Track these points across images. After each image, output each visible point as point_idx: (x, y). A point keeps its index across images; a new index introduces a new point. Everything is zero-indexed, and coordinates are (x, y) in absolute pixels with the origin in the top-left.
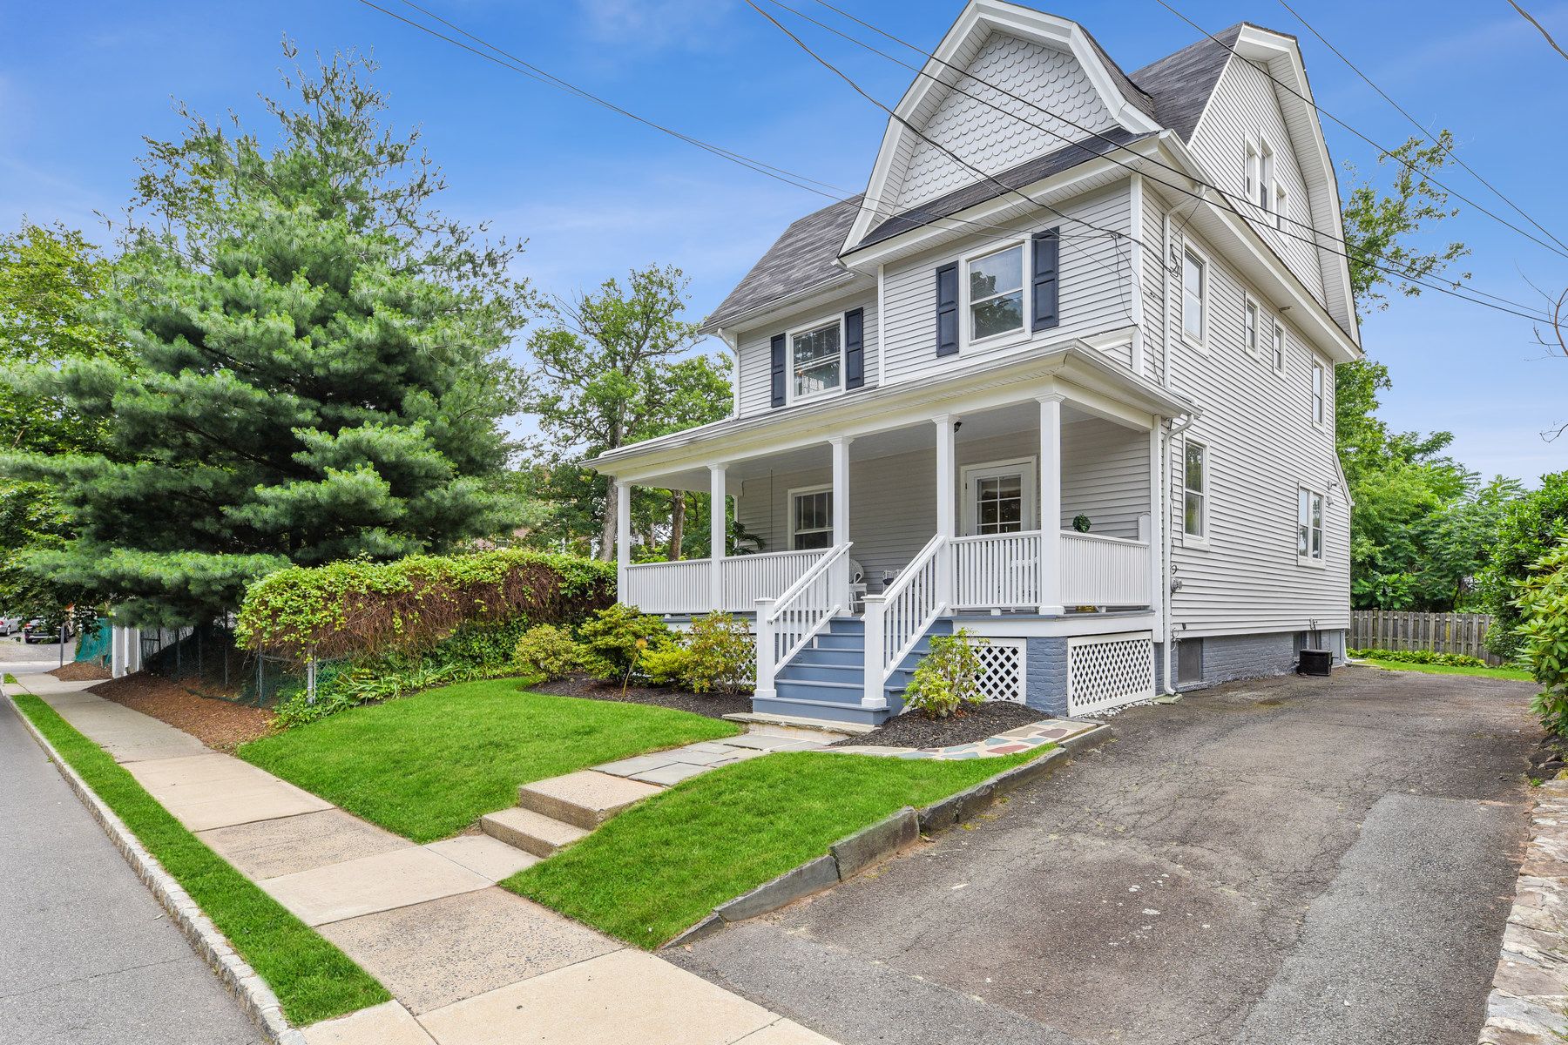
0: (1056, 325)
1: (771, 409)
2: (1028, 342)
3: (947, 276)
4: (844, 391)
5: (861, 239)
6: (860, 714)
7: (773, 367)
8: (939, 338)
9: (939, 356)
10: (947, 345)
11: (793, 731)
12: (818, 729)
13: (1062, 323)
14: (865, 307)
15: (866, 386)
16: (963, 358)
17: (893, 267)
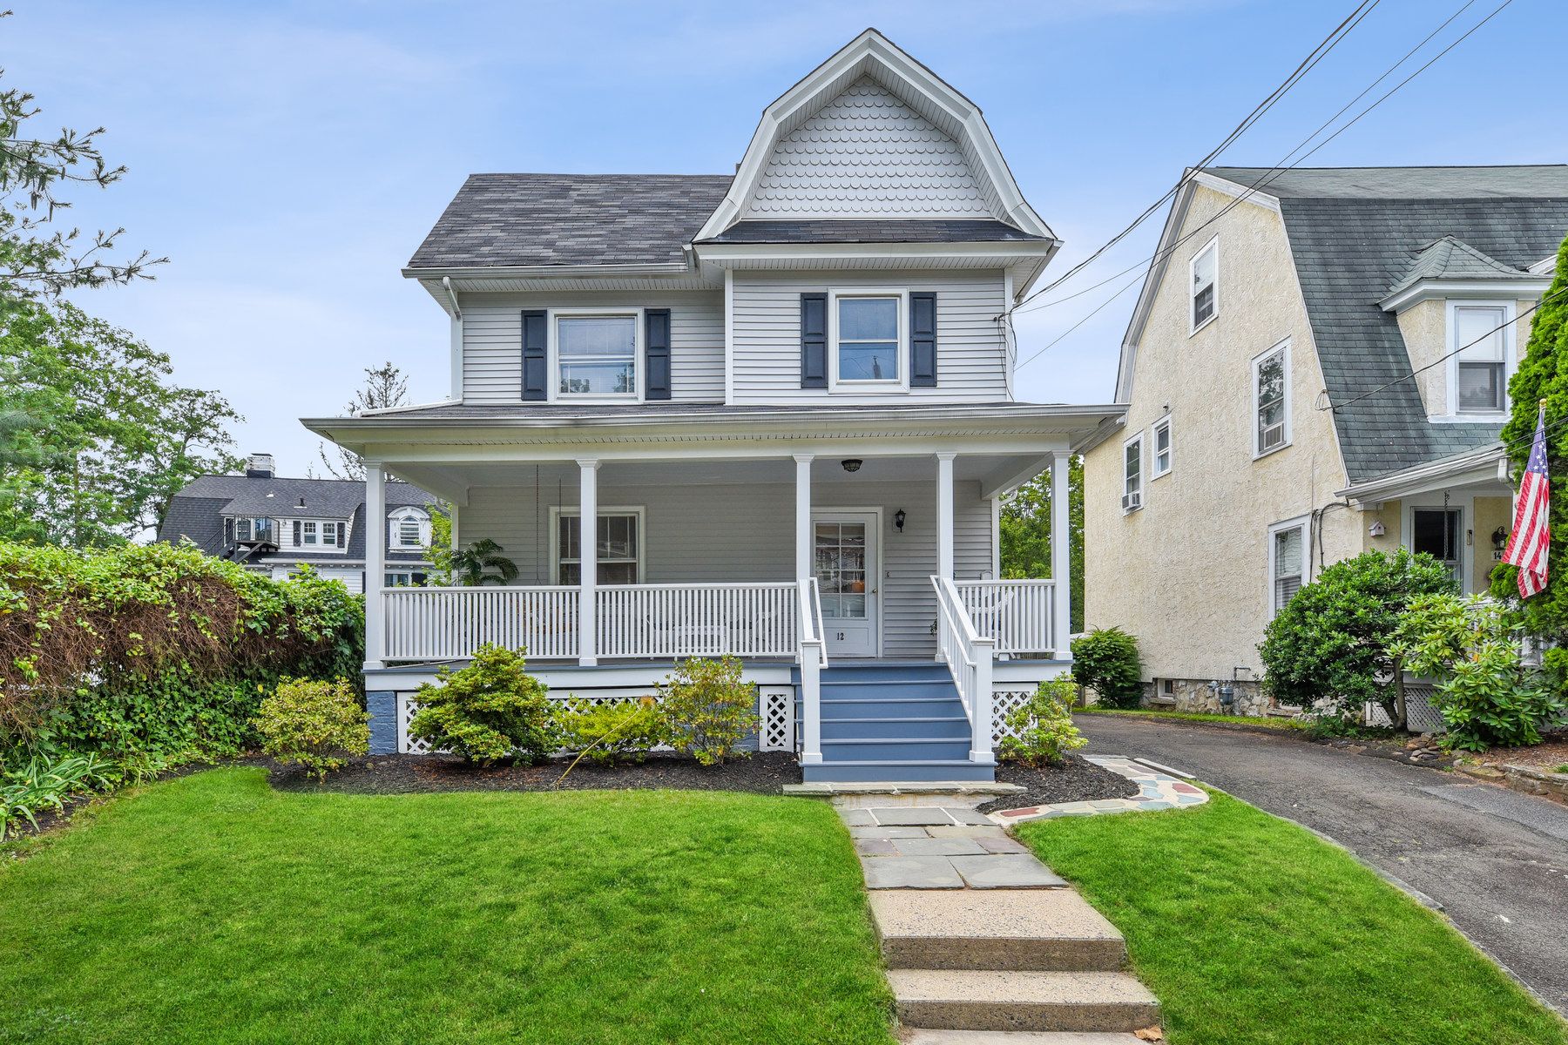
0: (934, 385)
1: (520, 402)
2: (906, 395)
3: (814, 306)
4: (641, 400)
5: (721, 231)
6: (976, 771)
7: (525, 348)
8: (804, 368)
9: (803, 387)
10: (814, 377)
11: (910, 799)
12: (952, 792)
13: (939, 385)
14: (673, 309)
15: (673, 400)
16: (832, 396)
17: (748, 276)
